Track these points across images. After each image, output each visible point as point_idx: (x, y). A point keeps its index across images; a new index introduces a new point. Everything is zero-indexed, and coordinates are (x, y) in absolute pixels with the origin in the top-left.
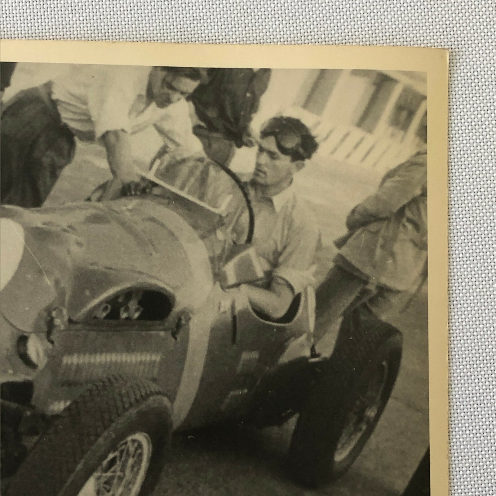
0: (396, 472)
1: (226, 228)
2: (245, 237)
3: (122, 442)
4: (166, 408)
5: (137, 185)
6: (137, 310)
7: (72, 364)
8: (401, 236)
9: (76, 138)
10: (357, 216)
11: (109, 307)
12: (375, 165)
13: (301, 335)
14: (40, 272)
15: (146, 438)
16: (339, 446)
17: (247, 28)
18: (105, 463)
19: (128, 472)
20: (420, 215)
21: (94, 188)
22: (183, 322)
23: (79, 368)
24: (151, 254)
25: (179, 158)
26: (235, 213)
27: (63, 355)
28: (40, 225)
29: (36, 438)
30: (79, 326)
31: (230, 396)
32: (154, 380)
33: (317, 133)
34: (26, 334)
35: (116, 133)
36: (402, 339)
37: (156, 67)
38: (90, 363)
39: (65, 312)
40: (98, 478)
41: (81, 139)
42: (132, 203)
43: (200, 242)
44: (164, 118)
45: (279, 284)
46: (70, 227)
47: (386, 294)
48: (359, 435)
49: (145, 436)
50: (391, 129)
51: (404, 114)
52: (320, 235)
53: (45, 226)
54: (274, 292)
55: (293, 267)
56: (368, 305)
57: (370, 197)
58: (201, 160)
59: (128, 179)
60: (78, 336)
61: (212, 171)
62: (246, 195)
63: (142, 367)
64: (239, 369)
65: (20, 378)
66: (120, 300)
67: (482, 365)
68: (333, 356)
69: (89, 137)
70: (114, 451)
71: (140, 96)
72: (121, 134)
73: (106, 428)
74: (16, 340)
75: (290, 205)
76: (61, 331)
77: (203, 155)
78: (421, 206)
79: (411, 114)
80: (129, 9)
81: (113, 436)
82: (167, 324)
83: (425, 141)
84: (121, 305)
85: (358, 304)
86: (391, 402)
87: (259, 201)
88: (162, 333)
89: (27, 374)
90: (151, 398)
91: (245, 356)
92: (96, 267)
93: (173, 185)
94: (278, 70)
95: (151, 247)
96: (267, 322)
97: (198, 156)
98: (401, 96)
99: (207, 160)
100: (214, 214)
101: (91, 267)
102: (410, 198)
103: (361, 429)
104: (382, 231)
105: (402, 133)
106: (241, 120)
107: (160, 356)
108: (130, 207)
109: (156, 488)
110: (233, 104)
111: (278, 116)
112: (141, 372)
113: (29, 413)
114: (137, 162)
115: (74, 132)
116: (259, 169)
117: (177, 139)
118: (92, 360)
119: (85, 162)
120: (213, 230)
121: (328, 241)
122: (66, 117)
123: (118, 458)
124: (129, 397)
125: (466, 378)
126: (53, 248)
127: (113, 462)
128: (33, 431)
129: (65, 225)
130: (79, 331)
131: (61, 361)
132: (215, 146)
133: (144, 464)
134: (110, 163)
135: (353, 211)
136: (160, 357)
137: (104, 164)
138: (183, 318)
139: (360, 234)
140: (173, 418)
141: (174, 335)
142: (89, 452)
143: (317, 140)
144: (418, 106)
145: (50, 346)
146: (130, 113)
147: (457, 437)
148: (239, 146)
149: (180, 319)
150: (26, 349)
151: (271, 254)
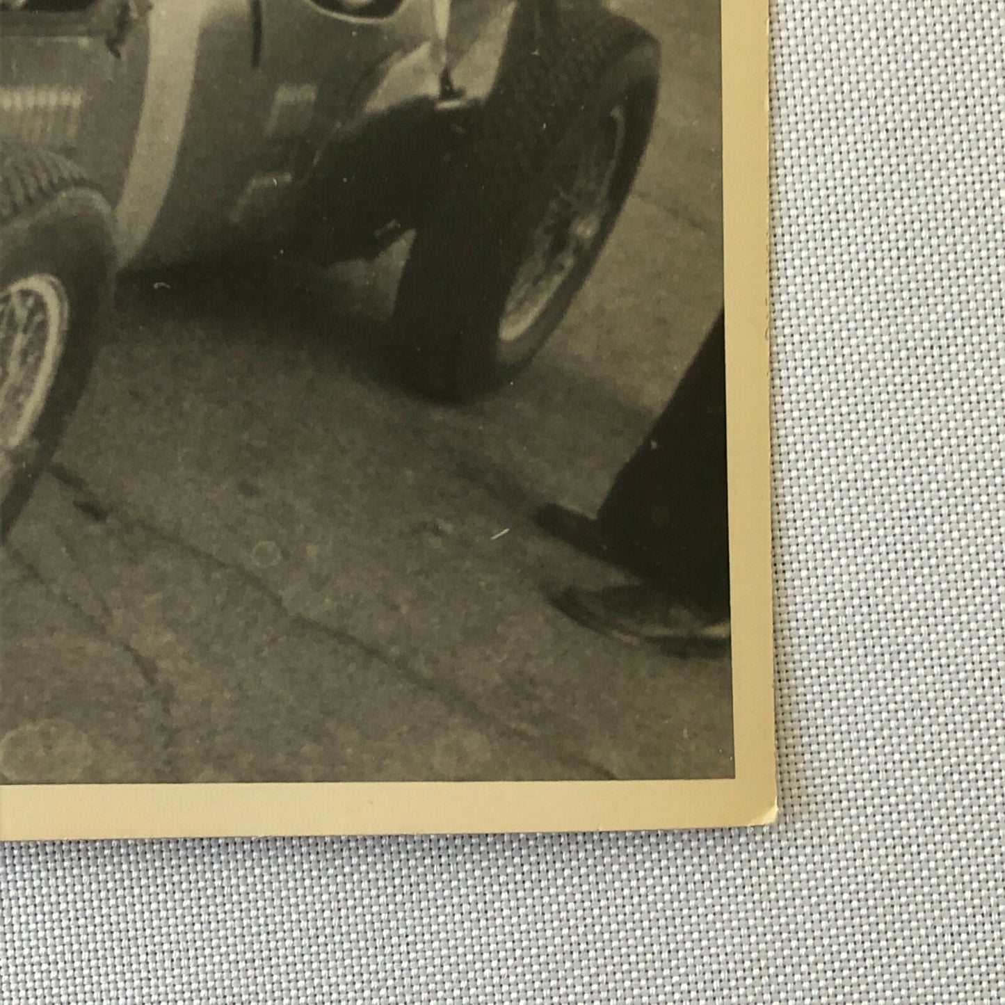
0: (646, 367)
4: (99, 216)
13: (415, 45)
15: (55, 287)
16: (510, 306)
19: (13, 364)
22: (134, 15)
31: (249, 191)
32: (69, 152)
36: (658, 54)
48: (557, 280)
49: (52, 283)
63: (39, 123)
64: (271, 126)
68: (494, 96)
82: (94, 20)
86: (632, 205)
88: (84, 42)
90: (64, 194)
91: (284, 95)
96: (335, 15)
103: (562, 267)
107: (80, 96)
109: (82, 403)
112: (37, 132)
124: (9, 191)
125: (810, 151)
133: (52, 347)
136: (82, 98)
138: (132, 5)
140: (118, 241)
141: (113, 45)
147: (791, 289)
149: (125, 8)
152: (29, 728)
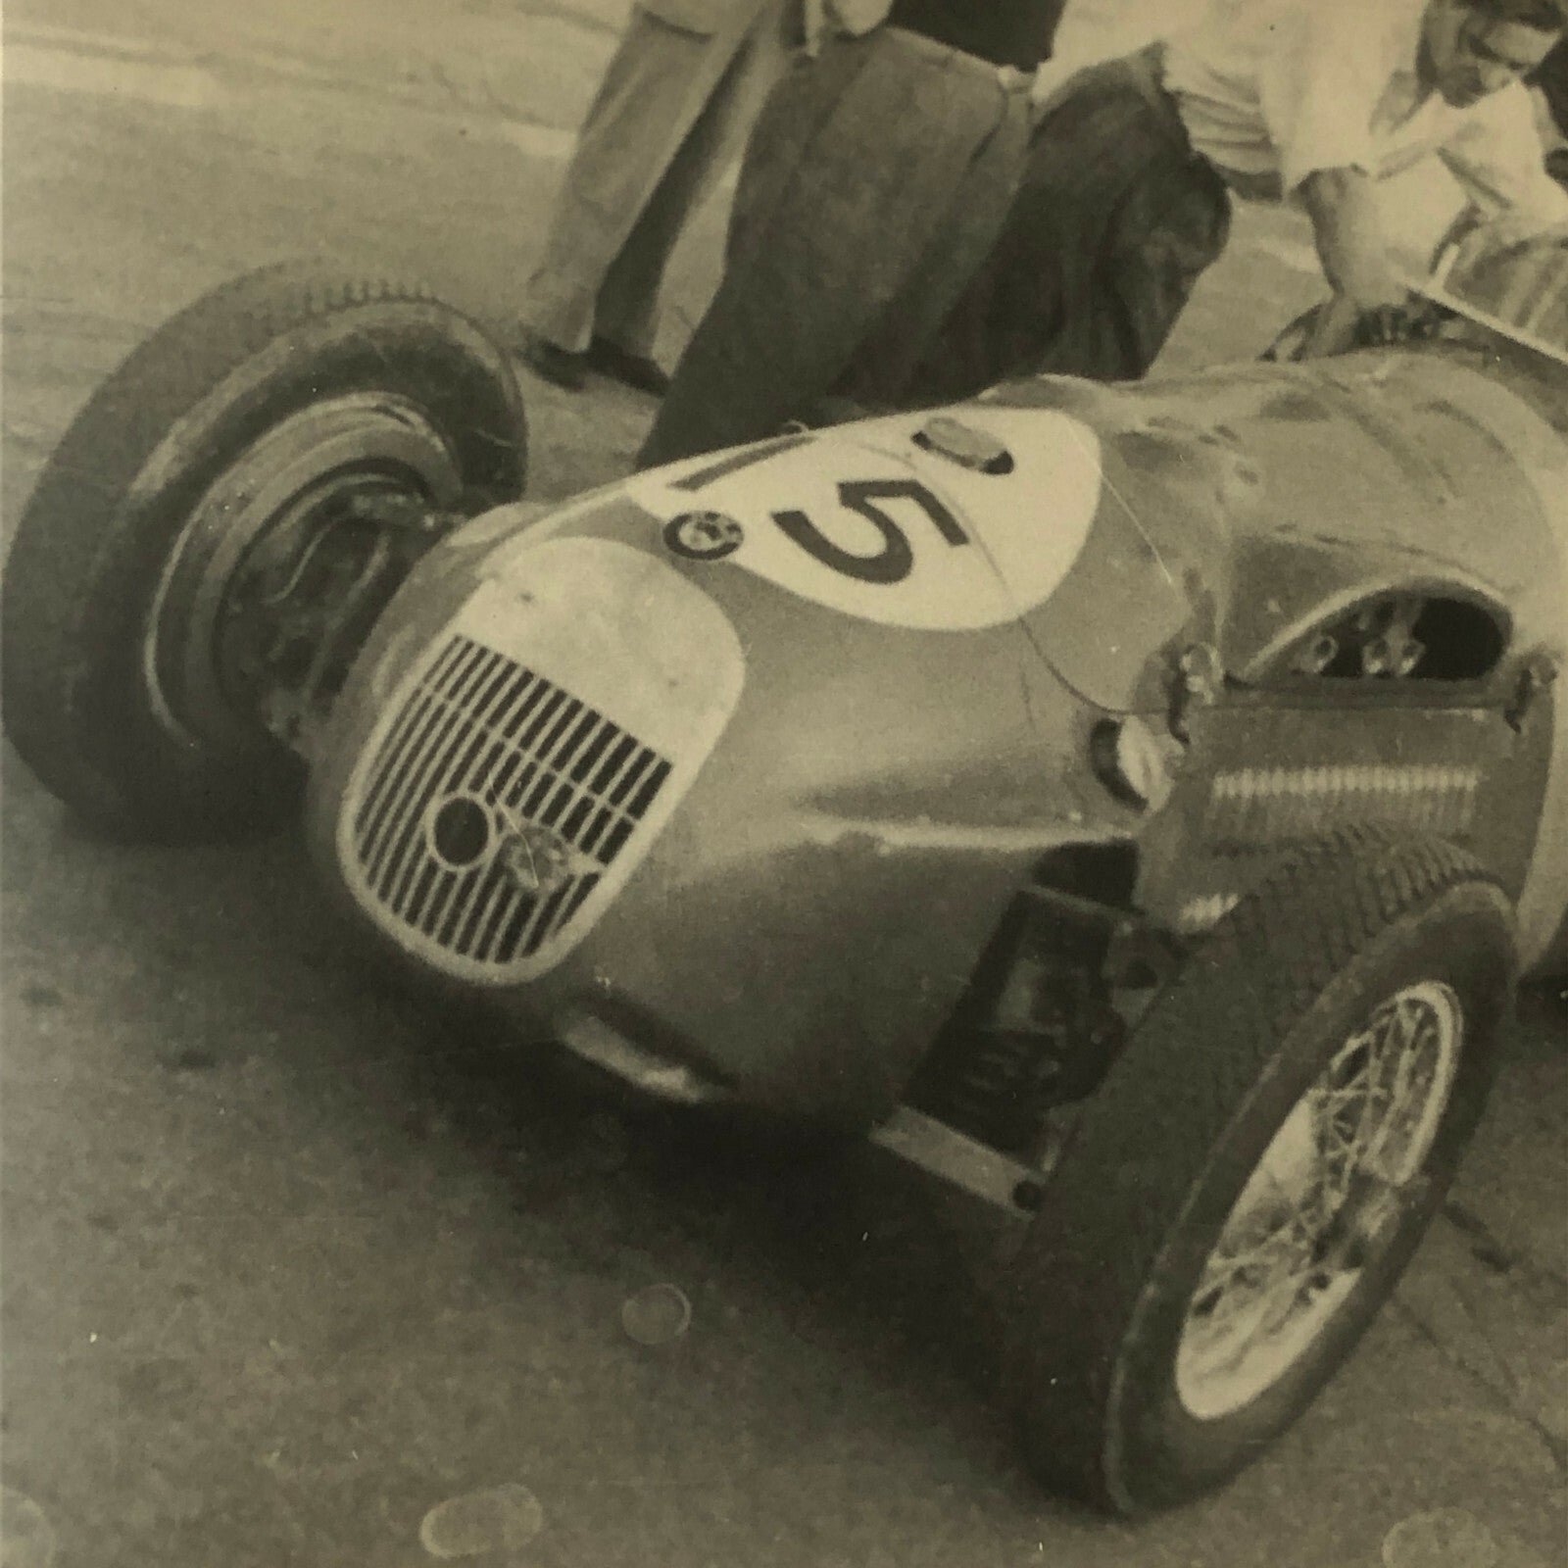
3: (1382, 1007)
4: (1497, 913)
5: (1398, 315)
6: (1408, 652)
7: (1239, 796)
9: (1231, 193)
11: (1333, 642)
14: (1145, 552)
15: (1448, 997)
18: (1337, 1062)
19: (1400, 1087)
21: (1282, 326)
22: (1536, 683)
23: (1257, 808)
24: (1441, 501)
25: (1509, 240)
27: (1213, 773)
28: (1141, 427)
29: (1146, 997)
30: (1254, 695)
32: (1462, 840)
34: (1114, 718)
35: (1337, 177)
38: (1286, 794)
39: (1214, 656)
40: (1321, 1104)
41: (1244, 195)
42: (1387, 364)
44: (1469, 133)
46: (1222, 430)
49: (1444, 992)
53: (1155, 430)
59: (1373, 298)
60: (1252, 721)
63: (1428, 807)
65: (1100, 834)
66: (1363, 625)
69: (1266, 188)
70: (1364, 1030)
71: (1398, 77)
73: (1335, 969)
74: (1087, 730)
76: (1204, 709)
81: (1358, 990)
82: (1490, 689)
84: (1366, 637)
88: (1479, 715)
89: (1120, 823)
90: (1457, 889)
92: (1291, 538)
93: (1495, 314)
95: (1442, 482)
101: (1279, 537)
107: (1474, 776)
108: (1381, 373)
109: (1478, 1131)
112: (1426, 818)
113: (1127, 928)
114: (1397, 254)
115: (1225, 176)
117: (1504, 189)
118: (1293, 788)
119: (1260, 255)
122: (1204, 137)
123: (1373, 1049)
124: (1395, 885)
126: (1174, 485)
127: (1358, 1060)
128: (1141, 977)
129: (1207, 426)
130: (1254, 706)
131: (1209, 788)
133: (1445, 1067)
134: (1324, 257)
136: (1477, 779)
137: (1305, 259)
138: (1533, 670)
140: (1519, 942)
141: (1512, 717)
142: (1292, 1034)
145: (1178, 749)
146: (1372, 125)
149: (1526, 676)
150: (1114, 757)
152: (1420, 1518)
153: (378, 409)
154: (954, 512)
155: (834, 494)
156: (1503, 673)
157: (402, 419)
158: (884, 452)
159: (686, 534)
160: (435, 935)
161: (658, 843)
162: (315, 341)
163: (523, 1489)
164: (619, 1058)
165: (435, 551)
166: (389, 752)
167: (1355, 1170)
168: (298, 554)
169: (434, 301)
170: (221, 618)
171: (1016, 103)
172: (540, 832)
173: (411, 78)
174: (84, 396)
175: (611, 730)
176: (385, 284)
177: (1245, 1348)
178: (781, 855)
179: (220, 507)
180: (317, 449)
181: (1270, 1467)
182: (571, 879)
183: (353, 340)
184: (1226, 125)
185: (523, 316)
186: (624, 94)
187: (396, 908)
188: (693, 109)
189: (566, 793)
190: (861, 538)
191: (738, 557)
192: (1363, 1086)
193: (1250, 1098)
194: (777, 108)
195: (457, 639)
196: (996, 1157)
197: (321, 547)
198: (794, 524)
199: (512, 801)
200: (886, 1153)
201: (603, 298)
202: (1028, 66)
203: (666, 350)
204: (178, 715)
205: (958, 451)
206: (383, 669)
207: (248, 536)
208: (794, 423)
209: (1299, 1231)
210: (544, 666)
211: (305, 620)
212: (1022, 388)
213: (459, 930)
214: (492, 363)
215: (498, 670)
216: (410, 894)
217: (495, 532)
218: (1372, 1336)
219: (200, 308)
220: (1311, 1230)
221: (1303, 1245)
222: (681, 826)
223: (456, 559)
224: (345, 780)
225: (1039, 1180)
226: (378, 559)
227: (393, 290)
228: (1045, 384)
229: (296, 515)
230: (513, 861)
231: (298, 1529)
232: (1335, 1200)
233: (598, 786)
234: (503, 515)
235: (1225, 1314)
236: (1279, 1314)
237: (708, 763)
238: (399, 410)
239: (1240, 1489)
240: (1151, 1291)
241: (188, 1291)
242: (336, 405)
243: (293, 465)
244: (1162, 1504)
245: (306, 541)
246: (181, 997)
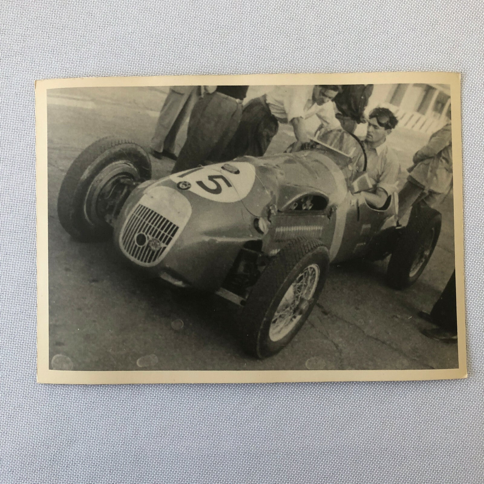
0: (440, 282)
1: (353, 164)
2: (362, 168)
3: (305, 269)
4: (326, 252)
5: (309, 144)
6: (310, 205)
7: (280, 232)
8: (440, 166)
9: (279, 122)
10: (418, 156)
11: (297, 204)
12: (426, 131)
13: (391, 216)
14: (264, 188)
15: (317, 267)
16: (412, 269)
17: (360, 65)
18: (297, 278)
19: (309, 282)
20: (449, 155)
21: (288, 146)
22: (333, 211)
23: (283, 234)
24: (316, 178)
25: (329, 130)
26: (357, 156)
27: (276, 227)
28: (263, 165)
29: (264, 267)
30: (283, 213)
31: (357, 246)
32: (320, 239)
33: (398, 115)
34: (258, 218)
35: (298, 119)
36: (441, 217)
37: (316, 86)
38: (288, 231)
39: (276, 206)
40: (295, 286)
41: (281, 122)
42: (307, 153)
43: (341, 171)
44: (322, 110)
45: (380, 191)
46: (277, 165)
47: (433, 195)
48: (421, 264)
49: (316, 266)
50: (434, 113)
51: (440, 105)
52: (400, 166)
53: (265, 166)
54: (378, 195)
55: (387, 182)
56: (424, 200)
57: (424, 146)
58: (340, 131)
59: (304, 141)
60: (283, 218)
61: (346, 136)
62: (362, 147)
63: (314, 233)
64: (361, 233)
65: (256, 238)
66: (302, 201)
67: (480, 229)
68: (407, 226)
69: (285, 121)
70: (302, 273)
71: (309, 100)
72: (300, 119)
73: (297, 262)
74: (253, 220)
75: (384, 152)
76: (274, 216)
77: (341, 128)
78: (449, 151)
79: (443, 105)
80: (301, 58)
81: (301, 266)
82: (325, 212)
83: (450, 118)
84: (303, 203)
85: (420, 200)
86: (436, 248)
87: (369, 150)
88: (323, 216)
89: (259, 237)
90: (319, 247)
91: (364, 227)
92: (289, 185)
93: (326, 144)
94: (377, 85)
95: (316, 174)
96: (375, 210)
97: (338, 128)
98: (438, 96)
99: (343, 130)
100: (347, 157)
101: (287, 185)
102: (444, 147)
103: (422, 261)
104: (431, 164)
105: (439, 114)
106: (359, 110)
107: (322, 227)
108: (306, 155)
109: (323, 290)
110: (355, 102)
111: (378, 108)
112: (313, 235)
113: (260, 255)
114: (309, 133)
115: (277, 119)
116: (369, 134)
117: (328, 121)
118: (290, 230)
119: (284, 133)
120: (347, 165)
121: (404, 169)
122: (273, 111)
123: (304, 276)
124: (308, 247)
125: (472, 236)
126: (269, 176)
127: (301, 278)
128: (263, 264)
129: (274, 165)
130: (283, 215)
131: (275, 230)
132: (347, 123)
133: (317, 279)
134: (295, 134)
135: (416, 154)
137: (292, 134)
138: (333, 208)
139: (420, 165)
140: (330, 257)
141: (329, 217)
142: (290, 274)
143: (398, 119)
144: (447, 101)
145: (269, 223)
146: (304, 109)
147: (468, 264)
148: (359, 123)
149: (331, 209)
150: (258, 225)
151: (376, 176)
152: (312, 358)
153: (125, 163)
154: (229, 181)
155: (207, 178)
156: (327, 209)
157: (129, 165)
158: (216, 170)
159: (181, 185)
160: (137, 258)
161: (177, 241)
162: (113, 151)
163: (154, 355)
164: (170, 280)
165: (135, 190)
166: (128, 225)
167: (301, 298)
168: (111, 190)
169: (134, 143)
170: (97, 201)
171: (240, 105)
172: (155, 240)
173: (130, 102)
174: (72, 162)
175: (168, 221)
176: (125, 140)
177: (282, 329)
178: (198, 243)
179: (97, 182)
180: (114, 171)
181: (286, 350)
182: (161, 248)
183: (120, 151)
184: (278, 110)
185: (150, 146)
186: (168, 104)
187: (130, 253)
188: (181, 108)
189: (160, 232)
190: (213, 186)
191: (190, 190)
192: (302, 283)
193: (282, 285)
194: (196, 106)
195: (140, 205)
196: (237, 296)
197: (115, 188)
198: (200, 183)
199: (150, 234)
200: (218, 296)
201: (165, 142)
202: (242, 99)
203: (177, 151)
204: (90, 219)
205: (230, 170)
206: (126, 210)
207: (102, 187)
208: (200, 165)
209: (291, 308)
210: (155, 210)
211: (112, 202)
212: (242, 158)
213: (141, 257)
214: (145, 155)
215: (147, 210)
216: (132, 251)
217: (146, 186)
218: (304, 326)
219: (93, 145)
220: (293, 308)
221: (291, 311)
222: (181, 238)
223: (139, 190)
224: (120, 231)
225: (245, 300)
226: (125, 190)
227: (127, 141)
228: (245, 157)
229: (110, 183)
230: (151, 245)
231: (115, 363)
232: (297, 303)
233: (166, 231)
234: (147, 182)
235: (278, 323)
236: (287, 323)
237: (185, 227)
238: (128, 163)
239: (280, 353)
240: (265, 319)
241: (94, 321)
242: (117, 163)
243: (110, 174)
244: (267, 356)
245: (112, 188)
246: (92, 269)
